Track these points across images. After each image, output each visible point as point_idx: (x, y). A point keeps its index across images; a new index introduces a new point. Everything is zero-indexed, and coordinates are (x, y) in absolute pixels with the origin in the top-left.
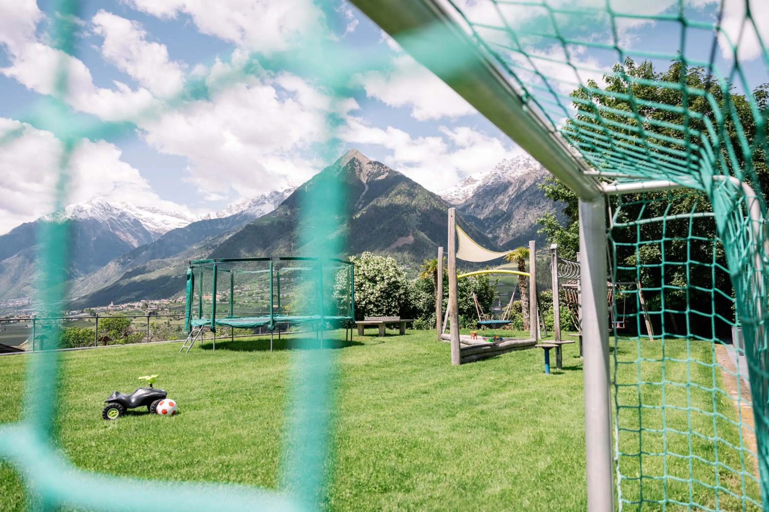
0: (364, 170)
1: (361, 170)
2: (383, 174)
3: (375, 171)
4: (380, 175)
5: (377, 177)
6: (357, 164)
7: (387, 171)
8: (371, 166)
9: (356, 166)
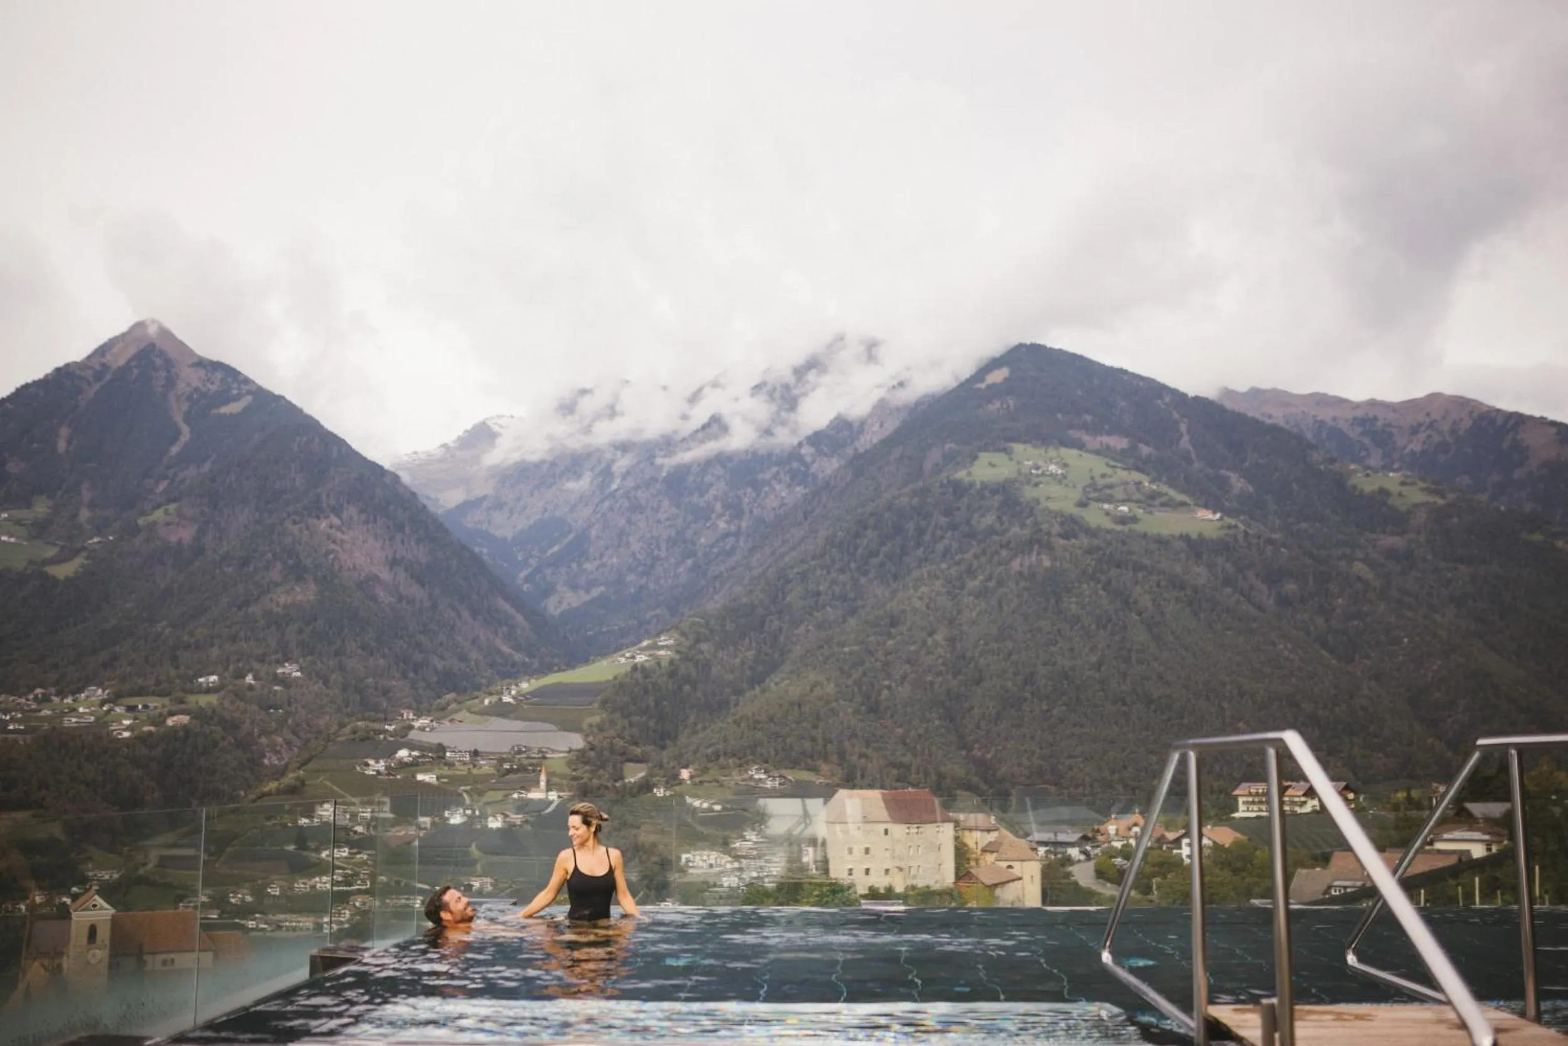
0: (181, 386)
1: (171, 383)
2: (237, 398)
3: (213, 388)
4: (227, 401)
5: (218, 406)
6: (158, 362)
7: (249, 392)
8: (202, 373)
9: (156, 369)
